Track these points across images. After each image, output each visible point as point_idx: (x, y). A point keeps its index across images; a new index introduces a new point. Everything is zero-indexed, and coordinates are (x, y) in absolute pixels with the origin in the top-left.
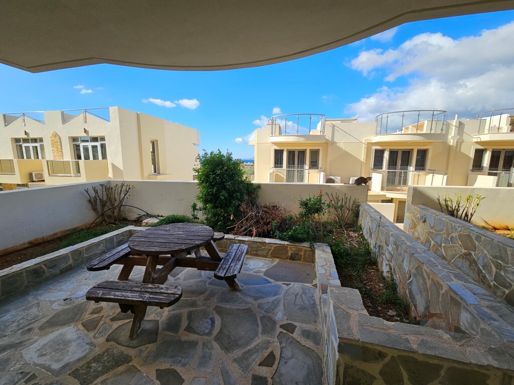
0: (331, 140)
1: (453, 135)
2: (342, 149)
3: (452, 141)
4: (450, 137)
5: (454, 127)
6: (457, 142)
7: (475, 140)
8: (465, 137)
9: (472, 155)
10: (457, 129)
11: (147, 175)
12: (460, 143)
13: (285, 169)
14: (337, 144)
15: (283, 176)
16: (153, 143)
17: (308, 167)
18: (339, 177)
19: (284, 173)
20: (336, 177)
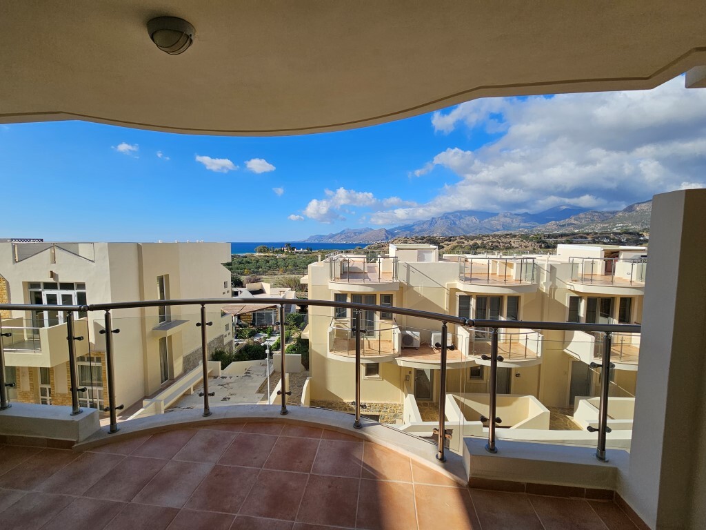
0: (406, 284)
1: (545, 281)
2: (420, 295)
3: (545, 288)
4: (542, 283)
5: (545, 272)
6: (550, 288)
7: (568, 287)
8: (558, 283)
9: (567, 304)
10: (549, 274)
11: (151, 329)
12: (553, 289)
13: (350, 320)
14: (414, 289)
15: (348, 329)
16: (161, 280)
17: (379, 318)
18: (418, 333)
19: (349, 325)
20: (414, 333)
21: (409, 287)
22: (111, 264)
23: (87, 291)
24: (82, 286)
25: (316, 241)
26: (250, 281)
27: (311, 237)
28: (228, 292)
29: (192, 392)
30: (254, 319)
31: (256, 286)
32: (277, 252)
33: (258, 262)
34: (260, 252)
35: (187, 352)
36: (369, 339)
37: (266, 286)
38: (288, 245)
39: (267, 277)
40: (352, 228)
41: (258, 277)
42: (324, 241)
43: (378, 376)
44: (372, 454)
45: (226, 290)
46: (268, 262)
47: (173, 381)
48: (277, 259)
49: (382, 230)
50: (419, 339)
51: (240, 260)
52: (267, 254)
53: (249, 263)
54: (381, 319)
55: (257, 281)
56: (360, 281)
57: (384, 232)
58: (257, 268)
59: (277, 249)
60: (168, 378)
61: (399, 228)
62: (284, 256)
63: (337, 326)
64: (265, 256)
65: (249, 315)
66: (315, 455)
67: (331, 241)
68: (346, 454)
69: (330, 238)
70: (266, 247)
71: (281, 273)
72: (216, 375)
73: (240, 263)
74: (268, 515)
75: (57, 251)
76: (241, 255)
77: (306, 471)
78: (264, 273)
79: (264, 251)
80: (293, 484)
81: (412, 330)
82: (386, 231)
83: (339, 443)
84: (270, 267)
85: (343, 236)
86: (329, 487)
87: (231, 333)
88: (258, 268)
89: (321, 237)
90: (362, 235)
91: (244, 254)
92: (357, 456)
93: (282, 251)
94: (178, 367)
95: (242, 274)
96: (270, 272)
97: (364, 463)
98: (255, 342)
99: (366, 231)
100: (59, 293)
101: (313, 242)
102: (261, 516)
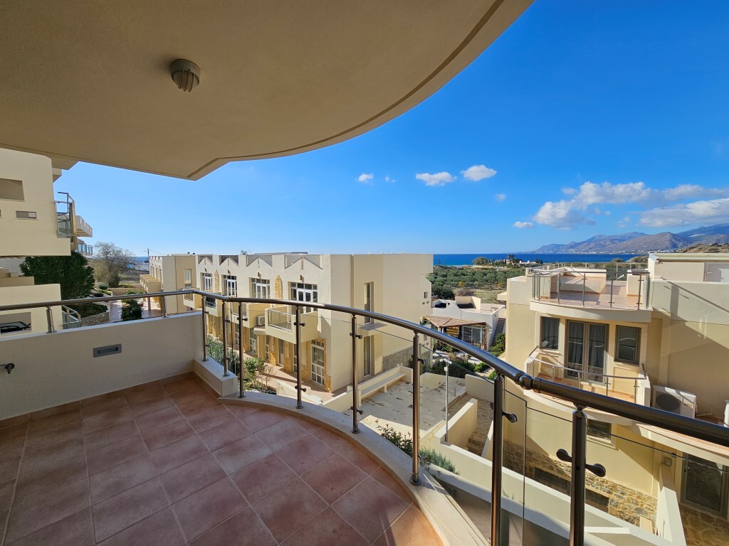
0: (669, 315)
2: (703, 336)
13: (563, 353)
14: (687, 324)
15: (559, 365)
16: (368, 285)
17: (613, 359)
18: (692, 397)
19: (561, 359)
20: (682, 393)
21: (675, 321)
22: (332, 271)
23: (318, 291)
24: (315, 287)
25: (551, 252)
26: (461, 294)
27: (544, 247)
28: (428, 302)
29: (386, 391)
30: (460, 333)
31: (466, 300)
32: (497, 264)
33: (474, 274)
34: (479, 264)
35: (387, 354)
36: (593, 385)
37: (476, 301)
38: (512, 256)
39: (482, 291)
40: (608, 234)
41: (471, 290)
42: (563, 252)
43: (609, 442)
44: (407, 524)
45: (425, 300)
46: (485, 274)
47: (374, 376)
48: (496, 272)
49: (662, 235)
50: (693, 406)
51: (455, 272)
52: (486, 267)
53: (464, 275)
54: (616, 360)
55: (471, 294)
56: (579, 304)
57: (669, 237)
58: (472, 281)
59: (498, 261)
60: (369, 372)
61: (700, 230)
62: (505, 268)
63: (543, 359)
64: (483, 269)
65: (455, 329)
66: (351, 488)
67: (573, 251)
68: (380, 508)
69: (571, 247)
70: (484, 259)
71: (499, 287)
72: (408, 381)
73: (456, 275)
74: (267, 522)
75: (304, 260)
76: (458, 266)
77: (328, 501)
78: (480, 287)
79: (483, 264)
80: (308, 507)
81: (678, 388)
82: (674, 236)
83: (384, 490)
84: (487, 281)
85: (592, 245)
86: (334, 531)
87: (430, 344)
88: (474, 281)
89: (558, 246)
90: (624, 243)
91: (461, 266)
92: (389, 517)
93: (504, 264)
94: (378, 366)
95: (456, 286)
96: (486, 286)
97: (390, 528)
98: (457, 358)
99: (630, 238)
100: (304, 291)
101: (546, 252)
102: (262, 518)
